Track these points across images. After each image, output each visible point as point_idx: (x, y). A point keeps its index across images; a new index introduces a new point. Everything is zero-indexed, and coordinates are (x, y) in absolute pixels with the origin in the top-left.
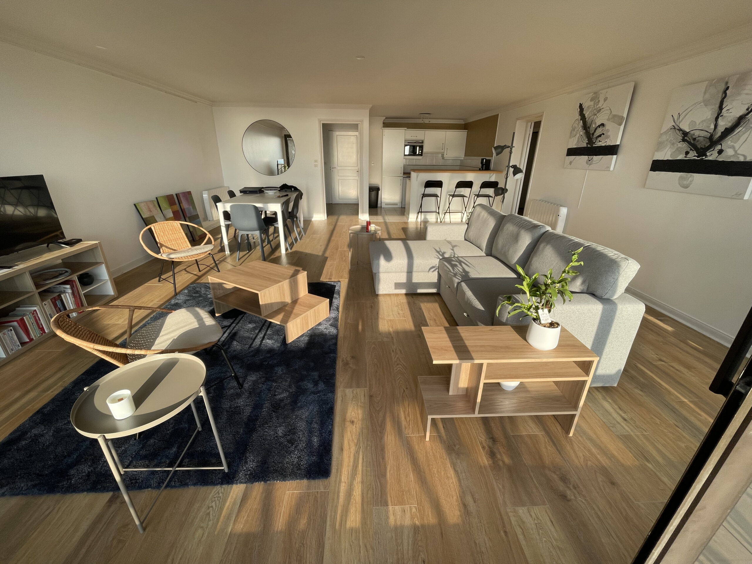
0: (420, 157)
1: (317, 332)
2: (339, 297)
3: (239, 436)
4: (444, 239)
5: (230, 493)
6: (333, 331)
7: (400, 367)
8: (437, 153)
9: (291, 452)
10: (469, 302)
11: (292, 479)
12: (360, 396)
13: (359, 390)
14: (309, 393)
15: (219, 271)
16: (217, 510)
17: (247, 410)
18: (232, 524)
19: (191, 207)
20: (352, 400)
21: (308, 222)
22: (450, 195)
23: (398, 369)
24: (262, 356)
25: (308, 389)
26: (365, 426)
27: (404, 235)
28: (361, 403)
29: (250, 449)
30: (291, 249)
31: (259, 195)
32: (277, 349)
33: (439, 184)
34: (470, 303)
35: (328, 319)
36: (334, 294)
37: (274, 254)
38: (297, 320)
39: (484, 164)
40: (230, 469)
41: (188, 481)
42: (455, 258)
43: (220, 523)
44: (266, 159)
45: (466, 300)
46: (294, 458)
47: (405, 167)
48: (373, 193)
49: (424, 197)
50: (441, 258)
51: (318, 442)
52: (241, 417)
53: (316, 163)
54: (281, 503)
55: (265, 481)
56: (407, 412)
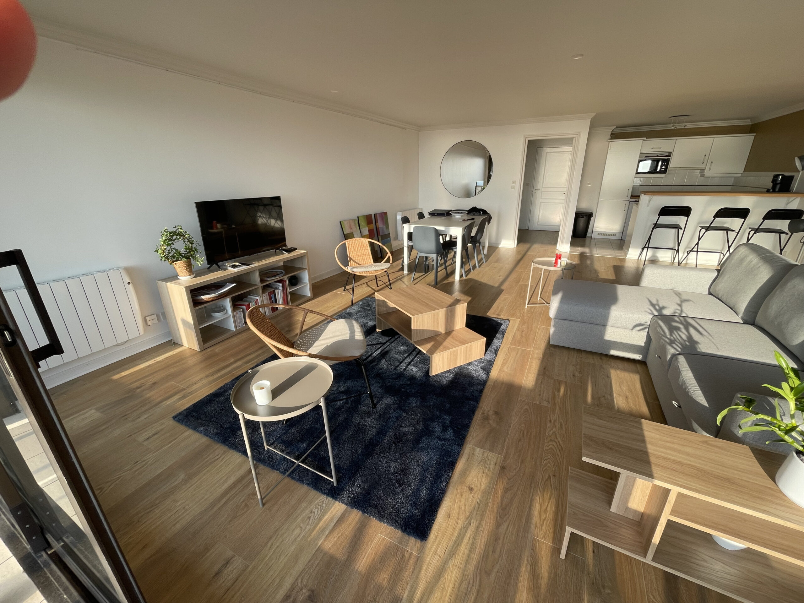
0: (663, 175)
1: (465, 371)
2: (503, 338)
3: (356, 455)
4: (670, 288)
5: (332, 507)
6: (482, 375)
7: (553, 445)
8: (694, 169)
9: (396, 493)
10: (684, 387)
11: (387, 523)
12: (490, 462)
13: (491, 455)
14: (434, 437)
15: (391, 288)
16: (317, 518)
17: (371, 432)
18: (323, 539)
19: (385, 226)
20: (479, 463)
21: (493, 248)
22: (703, 227)
23: (550, 446)
24: (402, 381)
25: (435, 432)
26: (484, 501)
27: (614, 275)
28: (488, 470)
29: (361, 473)
30: (466, 276)
31: (445, 218)
32: (419, 379)
33: (685, 211)
34: (686, 388)
35: (480, 361)
36: (497, 333)
37: (448, 279)
38: (445, 354)
39: (778, 184)
40: (339, 485)
41: (304, 479)
42: (681, 318)
43: (315, 532)
44: (464, 181)
45: (680, 384)
46: (396, 501)
47: (634, 188)
48: (582, 221)
49: (656, 228)
50: (656, 313)
51: (426, 496)
52: (364, 437)
53: (514, 185)
54: (370, 543)
55: (363, 512)
56: (545, 507)
